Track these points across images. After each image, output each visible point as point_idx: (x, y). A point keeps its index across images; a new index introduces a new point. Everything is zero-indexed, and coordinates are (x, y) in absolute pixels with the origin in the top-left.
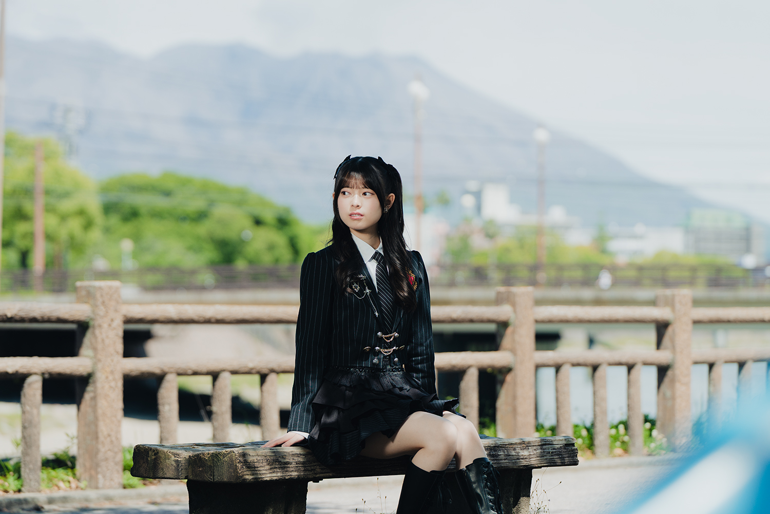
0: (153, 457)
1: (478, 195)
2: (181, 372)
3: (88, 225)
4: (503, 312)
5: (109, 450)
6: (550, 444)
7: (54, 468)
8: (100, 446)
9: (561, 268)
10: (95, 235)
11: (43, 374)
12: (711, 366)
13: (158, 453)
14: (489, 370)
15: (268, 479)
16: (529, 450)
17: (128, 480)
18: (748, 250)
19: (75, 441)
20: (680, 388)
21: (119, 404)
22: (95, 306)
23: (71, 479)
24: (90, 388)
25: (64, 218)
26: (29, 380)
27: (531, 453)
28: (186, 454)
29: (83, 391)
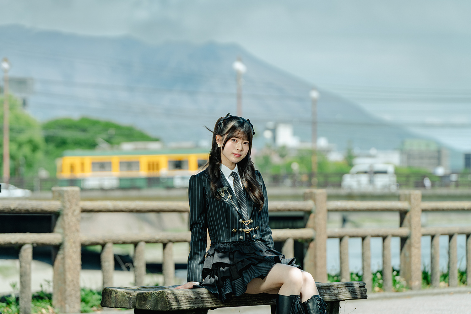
0: (115, 295)
1: (274, 131)
2: (115, 242)
3: (35, 148)
4: (308, 205)
5: (73, 289)
6: (350, 286)
7: (38, 301)
8: (67, 287)
9: (326, 176)
11: (32, 244)
12: (433, 237)
13: (117, 292)
14: (300, 240)
15: (185, 308)
16: (338, 290)
17: (84, 307)
18: (439, 164)
19: (52, 284)
20: (414, 251)
21: (79, 262)
22: (63, 202)
23: (49, 307)
24: (60, 252)
25: (20, 145)
26: (24, 247)
27: (340, 292)
28: (135, 293)
29: (56, 254)
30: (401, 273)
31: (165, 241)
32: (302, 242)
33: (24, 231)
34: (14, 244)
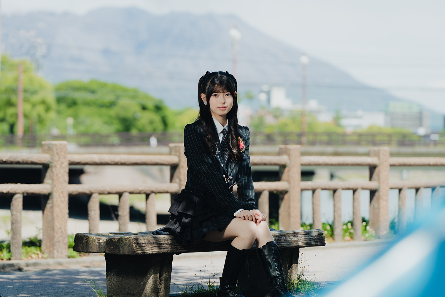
0: (86, 240)
1: (268, 93)
2: (101, 192)
3: (48, 109)
4: (283, 159)
5: (61, 236)
6: (310, 234)
7: (29, 247)
8: (55, 234)
9: (315, 134)
10: (52, 115)
11: (23, 193)
12: (400, 190)
13: (88, 238)
14: (275, 192)
15: (151, 253)
16: (298, 237)
17: (71, 253)
18: (421, 125)
19: (41, 231)
20: (382, 203)
21: (66, 211)
22: (52, 155)
23: (39, 252)
24: (49, 202)
25: (34, 105)
26: (16, 197)
27: (299, 239)
28: (104, 239)
29: (46, 203)
30: (370, 223)
31: (148, 192)
32: (277, 193)
33: (16, 182)
34: (6, 193)
